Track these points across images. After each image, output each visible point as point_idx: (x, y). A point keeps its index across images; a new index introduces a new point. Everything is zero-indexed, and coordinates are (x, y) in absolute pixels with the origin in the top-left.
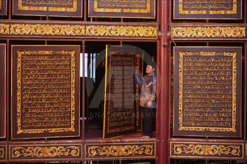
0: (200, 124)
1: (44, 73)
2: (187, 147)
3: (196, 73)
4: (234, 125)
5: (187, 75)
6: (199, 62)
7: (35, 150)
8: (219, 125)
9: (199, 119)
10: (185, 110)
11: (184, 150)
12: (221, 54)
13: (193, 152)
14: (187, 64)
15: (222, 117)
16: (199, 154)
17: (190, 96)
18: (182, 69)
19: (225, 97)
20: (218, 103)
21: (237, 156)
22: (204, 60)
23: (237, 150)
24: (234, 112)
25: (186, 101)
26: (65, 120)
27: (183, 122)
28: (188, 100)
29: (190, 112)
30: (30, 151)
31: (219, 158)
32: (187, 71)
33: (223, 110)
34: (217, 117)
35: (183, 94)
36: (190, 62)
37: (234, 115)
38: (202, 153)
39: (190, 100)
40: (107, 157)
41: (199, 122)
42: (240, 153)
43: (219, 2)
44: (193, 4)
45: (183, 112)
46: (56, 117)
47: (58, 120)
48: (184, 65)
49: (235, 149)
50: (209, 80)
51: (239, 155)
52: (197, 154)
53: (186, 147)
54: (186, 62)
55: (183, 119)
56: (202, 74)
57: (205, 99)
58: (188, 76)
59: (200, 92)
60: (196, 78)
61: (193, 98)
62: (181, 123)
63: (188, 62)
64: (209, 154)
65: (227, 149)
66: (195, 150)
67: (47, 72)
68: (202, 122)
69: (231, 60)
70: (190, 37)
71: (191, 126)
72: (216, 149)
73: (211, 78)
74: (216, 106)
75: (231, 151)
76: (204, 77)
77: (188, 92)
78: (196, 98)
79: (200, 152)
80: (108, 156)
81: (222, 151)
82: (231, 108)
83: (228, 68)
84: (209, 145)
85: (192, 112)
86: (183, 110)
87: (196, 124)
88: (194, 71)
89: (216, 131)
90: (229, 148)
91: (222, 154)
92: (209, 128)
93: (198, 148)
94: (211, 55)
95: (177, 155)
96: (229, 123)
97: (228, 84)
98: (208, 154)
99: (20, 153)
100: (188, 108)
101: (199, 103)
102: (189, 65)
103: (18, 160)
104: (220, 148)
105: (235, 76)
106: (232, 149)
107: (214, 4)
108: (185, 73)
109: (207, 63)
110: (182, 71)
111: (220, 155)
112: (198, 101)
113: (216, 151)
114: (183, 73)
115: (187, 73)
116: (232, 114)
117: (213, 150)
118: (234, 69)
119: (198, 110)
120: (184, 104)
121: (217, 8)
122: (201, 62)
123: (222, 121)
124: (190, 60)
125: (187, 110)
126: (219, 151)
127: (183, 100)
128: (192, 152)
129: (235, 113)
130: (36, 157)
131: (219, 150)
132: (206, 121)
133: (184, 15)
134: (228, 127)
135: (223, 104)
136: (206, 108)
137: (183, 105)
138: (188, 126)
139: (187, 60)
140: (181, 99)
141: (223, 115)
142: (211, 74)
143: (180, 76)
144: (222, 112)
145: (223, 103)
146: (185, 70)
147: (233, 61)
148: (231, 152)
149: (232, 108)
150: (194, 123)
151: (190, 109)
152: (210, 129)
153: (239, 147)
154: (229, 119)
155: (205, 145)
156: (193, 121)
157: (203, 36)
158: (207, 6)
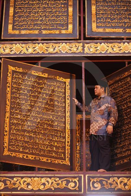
0: (29, 151)
2: (11, 181)
3: (26, 92)
4: (68, 157)
5: (15, 92)
6: (29, 81)
8: (51, 155)
9: (28, 145)
10: (12, 132)
11: (7, 184)
12: (54, 77)
13: (19, 187)
14: (16, 80)
15: (54, 146)
16: (25, 189)
17: (19, 117)
18: (10, 84)
19: (58, 124)
20: (50, 130)
21: (75, 191)
22: (36, 79)
23: (75, 182)
24: (68, 142)
25: (14, 121)
27: (9, 145)
28: (16, 121)
29: (17, 134)
31: (52, 193)
32: (17, 87)
33: (56, 138)
34: (49, 146)
35: (11, 112)
36: (20, 78)
37: (67, 146)
38: (30, 187)
39: (19, 121)
42: (78, 187)
43: (52, 22)
44: (24, 24)
45: (10, 134)
48: (13, 81)
49: (72, 181)
50: (40, 102)
51: (77, 189)
52: (24, 189)
53: (9, 181)
54: (16, 78)
55: (9, 142)
56: (33, 94)
58: (18, 93)
59: (30, 113)
60: (26, 97)
61: (21, 120)
62: (6, 147)
63: (18, 78)
64: (39, 189)
65: (62, 181)
66: (21, 184)
68: (31, 148)
69: (64, 86)
70: (19, 54)
71: (19, 152)
72: (48, 182)
73: (42, 100)
74: (48, 133)
75: (67, 184)
76: (35, 98)
77: (17, 112)
78: (26, 119)
79: (27, 187)
81: (56, 185)
82: (64, 138)
83: (61, 94)
84: (39, 178)
85: (20, 135)
86: (10, 131)
87: (25, 150)
88: (24, 89)
89: (47, 161)
90: (65, 180)
91: (55, 189)
92: (39, 157)
93: (25, 181)
94: (43, 76)
96: (63, 155)
97: (61, 111)
98: (37, 189)
100: (15, 130)
102: (18, 82)
104: (54, 181)
105: (68, 104)
106: (68, 182)
107: (48, 24)
108: (13, 89)
109: (39, 84)
110: (10, 86)
111: (53, 189)
112: (27, 124)
113: (48, 184)
114: (12, 89)
115: (16, 90)
116: (65, 144)
117: (44, 184)
118: (67, 96)
119: (28, 134)
120: (11, 124)
121: (50, 28)
122: (32, 81)
123: (55, 151)
124: (20, 76)
125: (15, 132)
126: (52, 185)
127: (10, 120)
128: (17, 186)
131: (52, 183)
132: (36, 149)
133: (14, 35)
134: (62, 159)
135: (55, 132)
136: (37, 134)
137: (10, 126)
138: (15, 151)
139: (17, 76)
140: (8, 118)
141: (56, 144)
142: (43, 96)
143: (8, 91)
144: (54, 141)
145: (56, 130)
146: (14, 86)
147: (67, 87)
148: (68, 186)
149: (66, 137)
150: (22, 149)
151: (17, 131)
152: (41, 159)
153: (78, 179)
154: (62, 150)
155: (34, 177)
156: (21, 146)
157: (34, 53)
158: (40, 26)
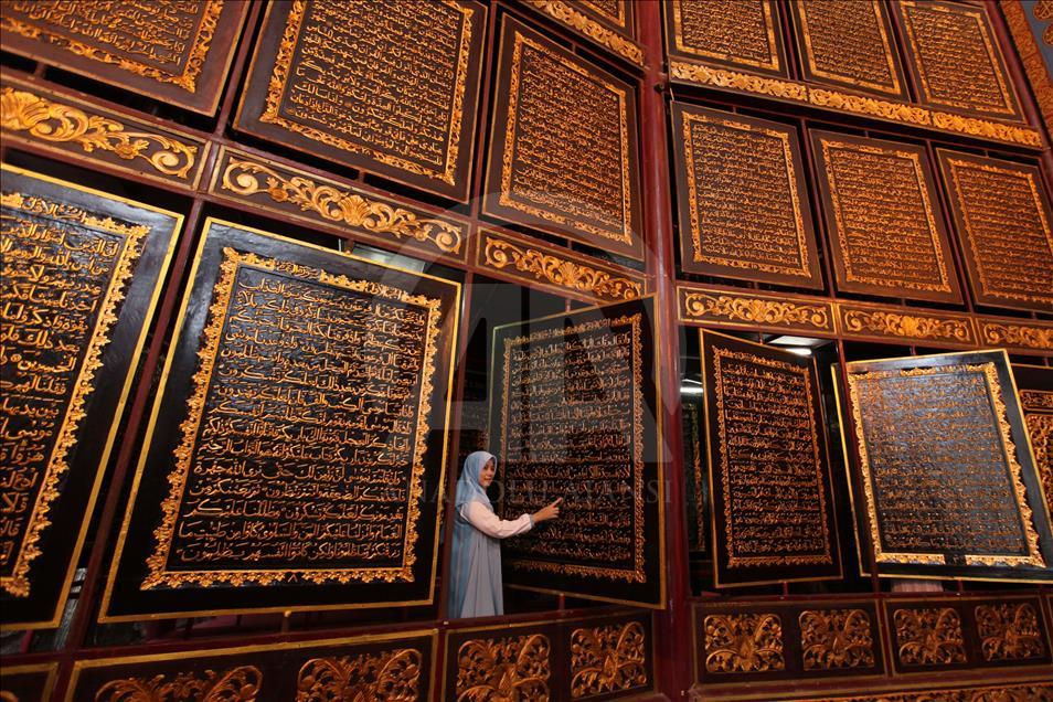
1: (385, 13)
7: (315, 194)
26: (428, 147)
30: (298, 191)
40: (536, 280)
41: (735, 248)
46: (403, 130)
47: (409, 139)
57: (742, 205)
67: (393, 16)
80: (538, 277)
95: (694, 318)
99: (259, 183)
101: (731, 212)
103: (242, 202)
129: (804, 241)
130: (319, 213)
